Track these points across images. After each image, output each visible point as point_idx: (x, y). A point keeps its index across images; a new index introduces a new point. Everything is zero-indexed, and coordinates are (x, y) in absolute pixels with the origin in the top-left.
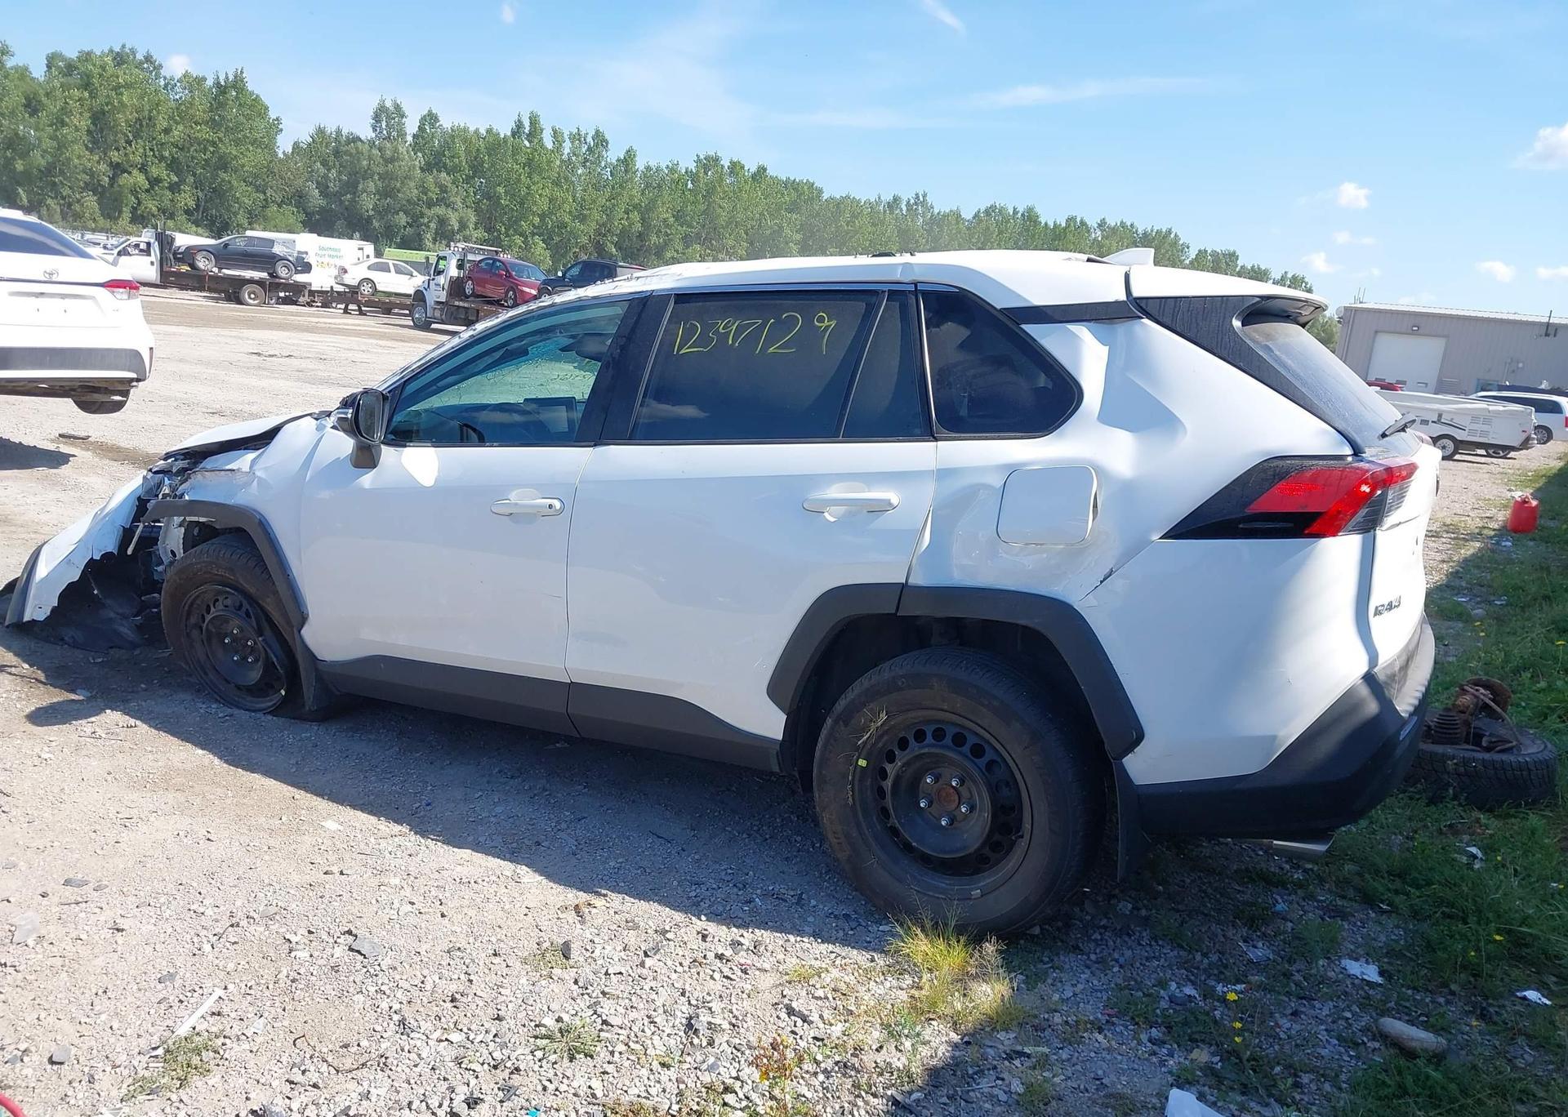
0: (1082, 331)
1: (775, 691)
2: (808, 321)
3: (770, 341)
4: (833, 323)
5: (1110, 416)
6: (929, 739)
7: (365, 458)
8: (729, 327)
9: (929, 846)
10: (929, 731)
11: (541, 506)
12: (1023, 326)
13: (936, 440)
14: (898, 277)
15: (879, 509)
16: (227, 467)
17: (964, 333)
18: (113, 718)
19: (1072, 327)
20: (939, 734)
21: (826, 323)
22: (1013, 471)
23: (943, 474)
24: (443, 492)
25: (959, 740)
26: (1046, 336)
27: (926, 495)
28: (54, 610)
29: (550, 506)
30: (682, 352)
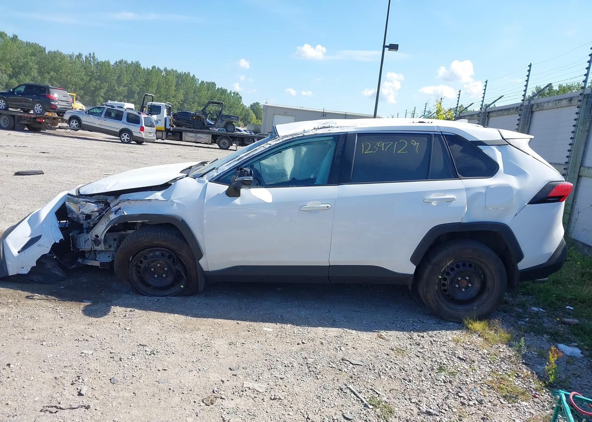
0: (494, 148)
1: (413, 259)
2: (409, 143)
3: (397, 149)
4: (418, 144)
5: (508, 171)
6: (461, 267)
8: (381, 144)
9: (460, 296)
10: (461, 264)
11: (324, 207)
12: (478, 146)
13: (460, 179)
14: (436, 130)
15: (450, 200)
16: (146, 199)
17: (461, 148)
19: (492, 147)
20: (464, 265)
21: (415, 144)
22: (487, 188)
23: (467, 189)
24: (276, 204)
25: (470, 265)
26: (486, 150)
27: (464, 197)
29: (328, 207)
30: (366, 153)
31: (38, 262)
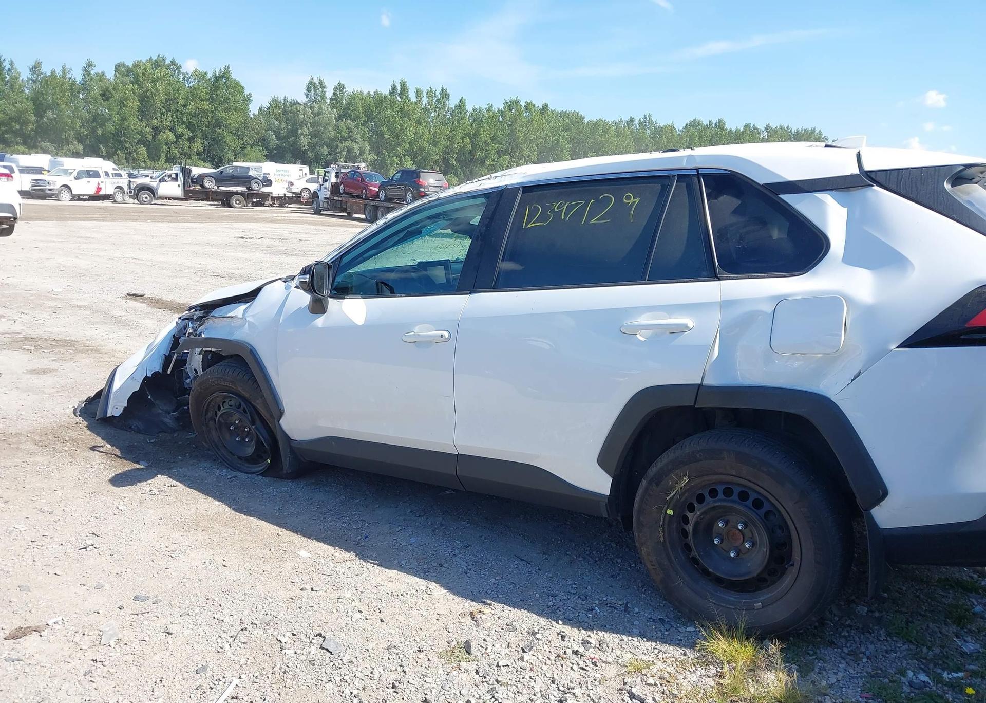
0: (826, 198)
1: (603, 461)
2: (619, 200)
3: (591, 216)
4: (637, 200)
5: (852, 258)
6: (721, 496)
7: (318, 307)
8: (562, 207)
9: (722, 570)
10: (720, 489)
11: (436, 336)
12: (782, 196)
13: (719, 279)
14: (684, 165)
15: (678, 331)
16: (228, 315)
17: (736, 202)
18: (162, 480)
19: (818, 195)
20: (728, 492)
21: (631, 199)
22: (780, 300)
23: (726, 304)
24: (369, 328)
25: (743, 496)
26: (799, 203)
27: (715, 320)
28: (125, 409)
29: (442, 336)
30: (529, 226)
31: (130, 400)
